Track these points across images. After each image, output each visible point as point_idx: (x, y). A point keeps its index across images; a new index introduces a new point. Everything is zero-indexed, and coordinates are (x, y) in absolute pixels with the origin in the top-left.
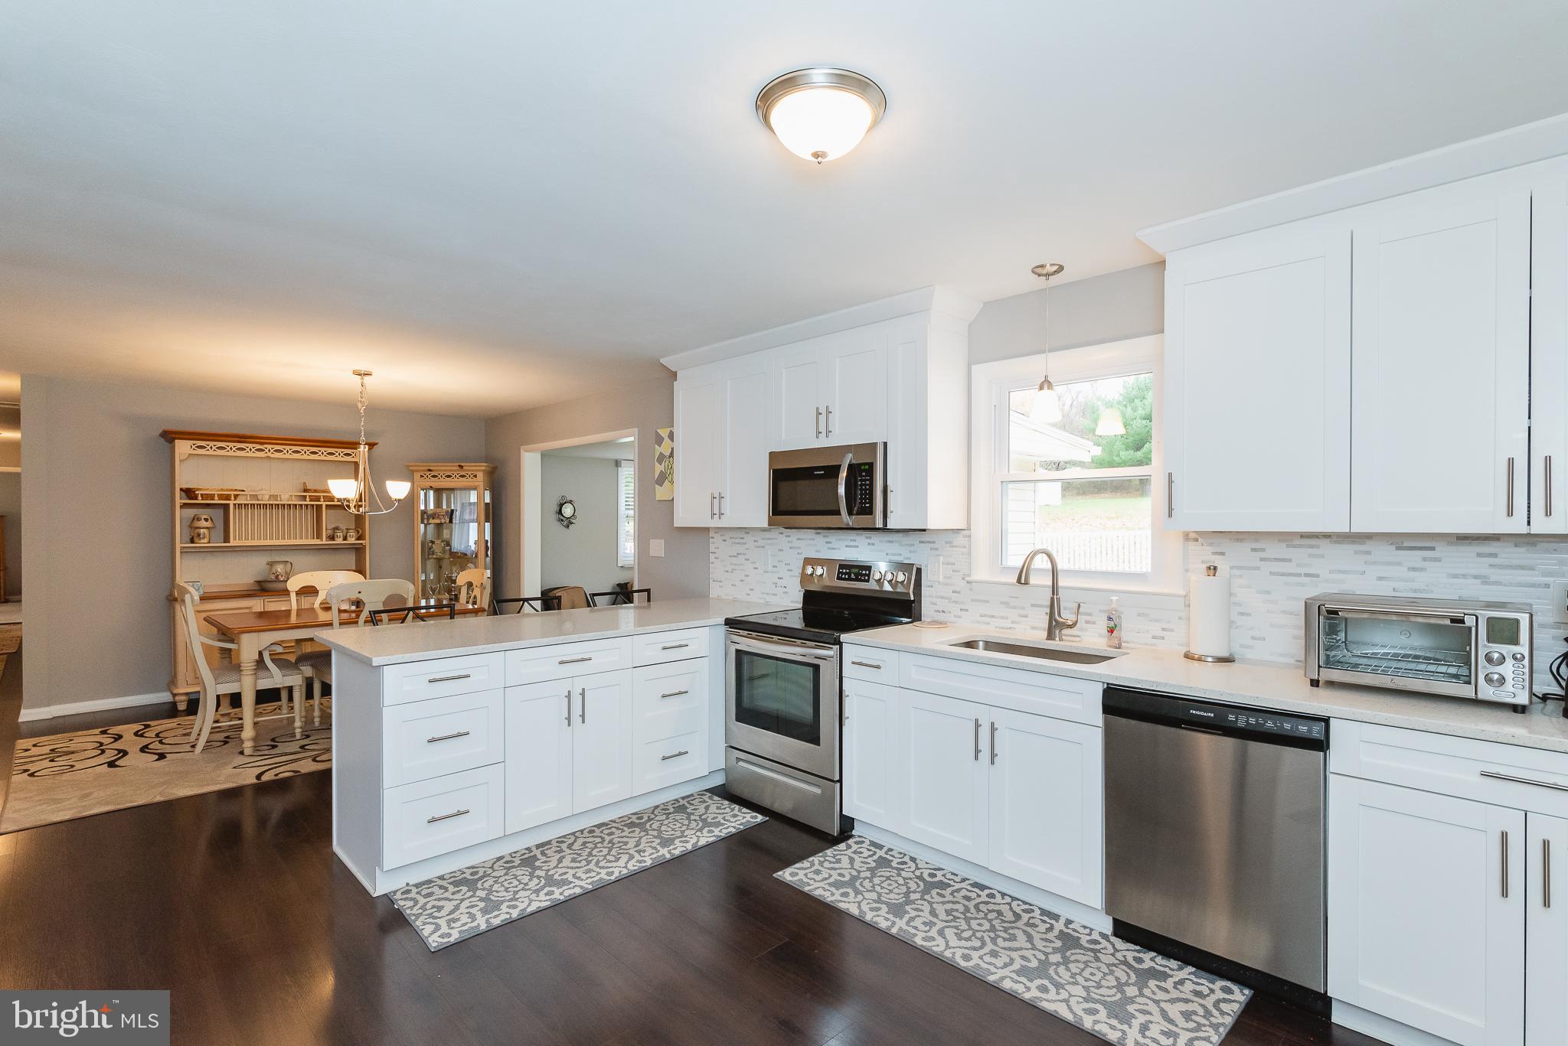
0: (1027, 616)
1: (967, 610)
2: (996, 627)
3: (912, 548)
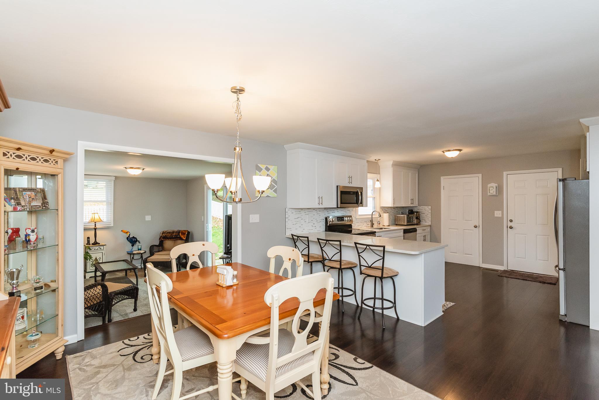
2: (360, 227)
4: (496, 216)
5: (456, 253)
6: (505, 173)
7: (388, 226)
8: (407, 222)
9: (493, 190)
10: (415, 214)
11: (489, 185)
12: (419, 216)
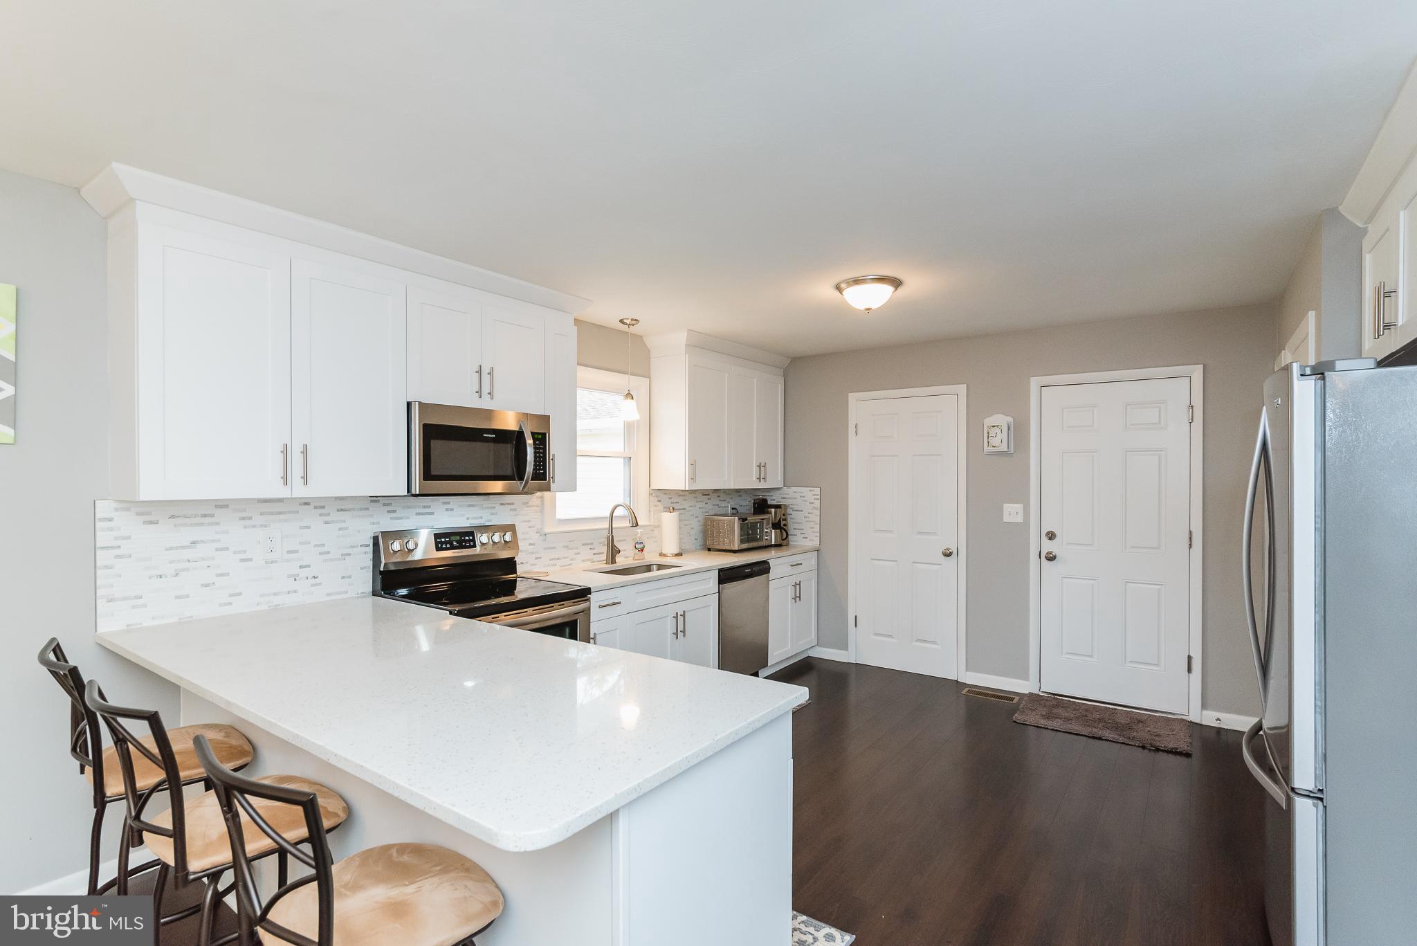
0: (579, 554)
1: (540, 558)
2: (561, 566)
3: (493, 511)
4: (1006, 518)
5: (891, 636)
6: (1035, 383)
7: (677, 555)
8: (742, 541)
9: (999, 437)
10: (770, 513)
11: (989, 421)
12: (785, 520)
